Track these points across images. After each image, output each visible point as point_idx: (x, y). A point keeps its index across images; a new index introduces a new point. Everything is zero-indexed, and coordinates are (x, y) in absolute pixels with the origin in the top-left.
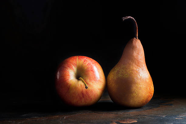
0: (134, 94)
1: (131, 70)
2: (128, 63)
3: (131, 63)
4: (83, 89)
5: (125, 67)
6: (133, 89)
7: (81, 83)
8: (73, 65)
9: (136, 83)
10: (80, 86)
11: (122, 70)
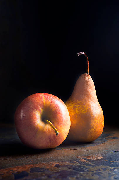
0: (92, 129)
1: (88, 106)
2: (84, 98)
3: (87, 98)
4: (51, 134)
5: (81, 103)
6: (92, 124)
7: (48, 127)
8: (40, 107)
9: (94, 119)
10: (47, 130)
11: (78, 105)
